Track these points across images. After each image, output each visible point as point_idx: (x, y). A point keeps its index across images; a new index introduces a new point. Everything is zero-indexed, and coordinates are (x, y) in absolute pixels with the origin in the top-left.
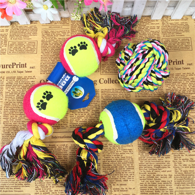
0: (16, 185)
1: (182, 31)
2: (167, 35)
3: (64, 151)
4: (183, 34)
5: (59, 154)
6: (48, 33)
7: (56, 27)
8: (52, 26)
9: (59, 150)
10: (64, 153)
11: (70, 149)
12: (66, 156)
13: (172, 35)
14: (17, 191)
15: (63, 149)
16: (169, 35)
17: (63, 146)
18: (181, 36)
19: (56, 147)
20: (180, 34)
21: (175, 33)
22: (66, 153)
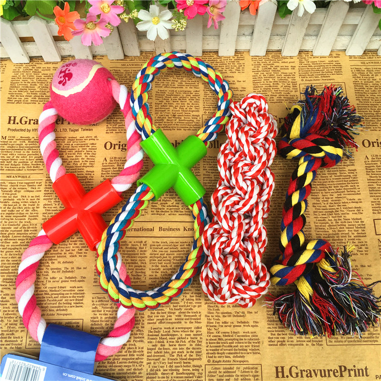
0: (60, 305)
1: (331, 73)
2: (307, 79)
3: (141, 251)
4: (332, 77)
5: (133, 256)
6: (120, 74)
7: (133, 65)
8: (127, 64)
9: (133, 250)
10: (141, 254)
11: (150, 248)
12: (143, 259)
13: (314, 78)
14: (61, 315)
15: (140, 248)
16: (310, 79)
17: (139, 244)
18: (330, 80)
19: (128, 245)
20: (327, 77)
21: (320, 76)
22: (144, 254)
